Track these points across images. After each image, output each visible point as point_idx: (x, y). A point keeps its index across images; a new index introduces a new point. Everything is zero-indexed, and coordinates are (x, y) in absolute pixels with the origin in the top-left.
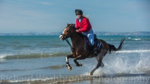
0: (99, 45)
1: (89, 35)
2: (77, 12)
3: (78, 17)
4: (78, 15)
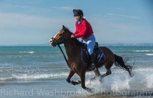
0: (101, 56)
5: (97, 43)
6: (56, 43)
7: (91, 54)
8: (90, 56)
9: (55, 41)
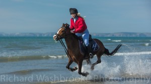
1: (83, 35)
2: (72, 11)
3: (72, 16)
4: (73, 14)
5: (90, 36)
7: (87, 45)
8: (86, 47)
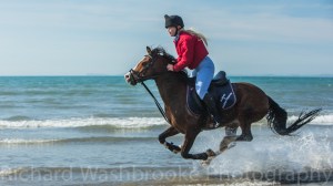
0: (227, 97)
5: (223, 74)
6: (136, 78)
9: (135, 76)
